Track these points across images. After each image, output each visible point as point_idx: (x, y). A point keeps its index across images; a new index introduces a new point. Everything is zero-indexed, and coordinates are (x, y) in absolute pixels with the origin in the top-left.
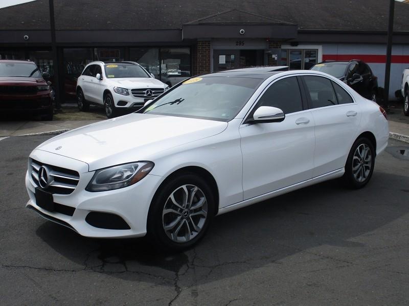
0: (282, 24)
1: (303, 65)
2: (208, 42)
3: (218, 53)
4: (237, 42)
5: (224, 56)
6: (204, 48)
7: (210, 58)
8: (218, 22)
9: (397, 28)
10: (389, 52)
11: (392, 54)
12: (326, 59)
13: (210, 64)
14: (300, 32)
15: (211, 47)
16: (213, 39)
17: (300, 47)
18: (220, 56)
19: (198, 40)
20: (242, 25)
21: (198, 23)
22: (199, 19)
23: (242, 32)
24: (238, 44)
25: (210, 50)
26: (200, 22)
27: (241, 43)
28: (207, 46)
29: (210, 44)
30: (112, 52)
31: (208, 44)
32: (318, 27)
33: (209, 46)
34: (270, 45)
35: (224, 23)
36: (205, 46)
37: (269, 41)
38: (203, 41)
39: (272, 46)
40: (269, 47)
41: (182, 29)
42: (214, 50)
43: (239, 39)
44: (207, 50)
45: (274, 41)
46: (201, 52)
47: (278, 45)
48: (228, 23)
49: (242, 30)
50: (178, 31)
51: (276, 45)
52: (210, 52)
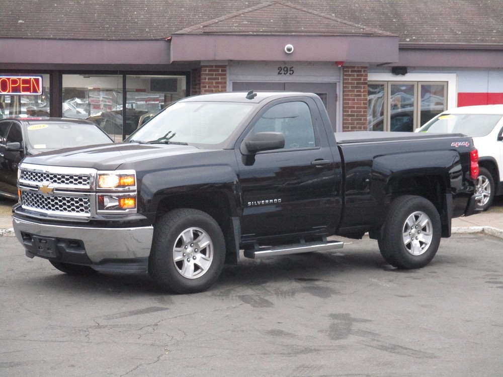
0: (368, 35)
2: (222, 67)
4: (280, 69)
6: (213, 79)
12: (465, 99)
15: (228, 77)
16: (231, 62)
17: (410, 77)
19: (202, 64)
20: (286, 34)
21: (201, 31)
22: (205, 23)
23: (289, 50)
24: (282, 72)
25: (225, 83)
26: (207, 29)
27: (287, 71)
28: (220, 75)
29: (225, 71)
30: (25, 82)
31: (222, 71)
32: (446, 37)
33: (225, 75)
34: (346, 75)
35: (253, 32)
36: (216, 75)
37: (344, 67)
38: (212, 66)
39: (349, 75)
40: (344, 79)
41: (170, 41)
42: (234, 83)
43: (284, 62)
44: (220, 83)
45: (354, 67)
46: (209, 87)
47: (362, 75)
48: (262, 32)
49: (290, 46)
50: (162, 44)
51: (358, 75)
52: (225, 87)
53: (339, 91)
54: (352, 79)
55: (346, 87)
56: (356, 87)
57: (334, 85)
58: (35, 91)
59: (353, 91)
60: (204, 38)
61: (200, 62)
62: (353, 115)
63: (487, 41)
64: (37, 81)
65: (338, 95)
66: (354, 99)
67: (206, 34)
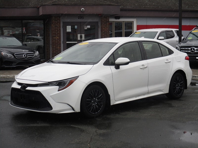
0: (110, 5)
1: (124, 34)
2: (59, 16)
3: (66, 24)
5: (70, 26)
6: (56, 21)
7: (60, 28)
9: (184, 7)
10: (180, 23)
12: (139, 27)
13: (60, 32)
14: (122, 10)
16: (62, 14)
17: (121, 20)
18: (67, 27)
19: (52, 16)
20: (81, 5)
22: (52, 1)
23: (83, 10)
24: (80, 18)
25: (60, 22)
26: (54, 3)
27: (81, 17)
28: (58, 19)
29: (60, 18)
31: (59, 18)
33: (60, 19)
34: (102, 19)
35: (70, 4)
37: (101, 16)
38: (55, 16)
39: (103, 19)
40: (101, 20)
41: (39, 8)
42: (63, 22)
43: (80, 15)
45: (104, 16)
46: (54, 23)
47: (107, 19)
48: (73, 4)
50: (36, 9)
51: (106, 19)
52: (60, 23)
53: (99, 24)
54: (104, 20)
55: (102, 23)
56: (105, 23)
57: (97, 22)
61: (51, 14)
62: (105, 33)
63: (146, 8)
65: (99, 26)
66: (105, 27)
67: (53, 5)
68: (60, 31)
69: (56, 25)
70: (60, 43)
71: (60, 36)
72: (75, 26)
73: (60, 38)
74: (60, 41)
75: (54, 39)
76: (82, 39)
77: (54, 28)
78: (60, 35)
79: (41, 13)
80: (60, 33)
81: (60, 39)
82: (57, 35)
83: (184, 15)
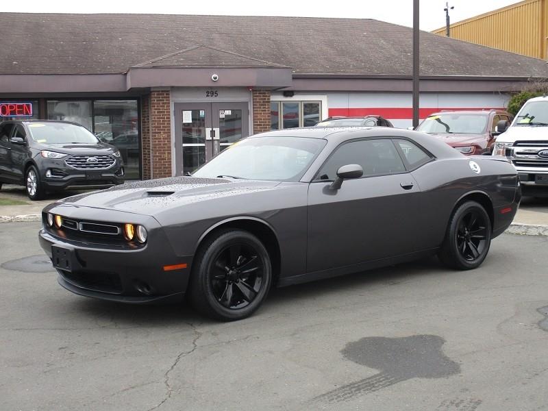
0: (270, 67)
1: (301, 122)
2: (166, 91)
3: (180, 108)
4: (208, 93)
5: (190, 112)
6: (160, 100)
7: (169, 115)
8: (182, 64)
9: (424, 70)
10: (416, 103)
11: (420, 107)
12: (333, 113)
13: (170, 124)
14: (295, 78)
15: (170, 99)
16: (172, 87)
17: (296, 98)
18: (184, 112)
19: (152, 90)
20: (212, 67)
21: (151, 65)
22: (153, 60)
23: (215, 78)
24: (210, 94)
25: (169, 103)
26: (155, 65)
27: (213, 94)
28: (165, 97)
29: (168, 94)
30: (19, 107)
31: (167, 94)
32: (320, 70)
33: (169, 97)
34: (255, 96)
35: (188, 66)
36: (162, 98)
37: (253, 91)
38: (159, 91)
39: (257, 96)
40: (253, 99)
41: (126, 74)
42: (175, 103)
43: (211, 88)
44: (166, 103)
45: (260, 90)
46: (157, 106)
47: (266, 96)
48: (195, 66)
49: (214, 75)
50: (121, 77)
51: (263, 96)
52: (169, 106)
53: (251, 108)
54: (260, 99)
55: (256, 105)
56: (263, 105)
57: (246, 104)
58: (27, 113)
59: (260, 108)
60: (153, 70)
61: (150, 88)
62: (261, 125)
64: (28, 106)
65: (250, 111)
66: (261, 114)
67: (154, 67)
68: (169, 121)
69: (159, 109)
70: (170, 147)
71: (170, 132)
72: (201, 111)
73: (170, 136)
74: (169, 142)
75: (156, 139)
76: (214, 138)
77: (156, 115)
78: (170, 130)
79: (129, 86)
80: (170, 127)
81: (170, 139)
82: (162, 130)
83: (423, 86)
